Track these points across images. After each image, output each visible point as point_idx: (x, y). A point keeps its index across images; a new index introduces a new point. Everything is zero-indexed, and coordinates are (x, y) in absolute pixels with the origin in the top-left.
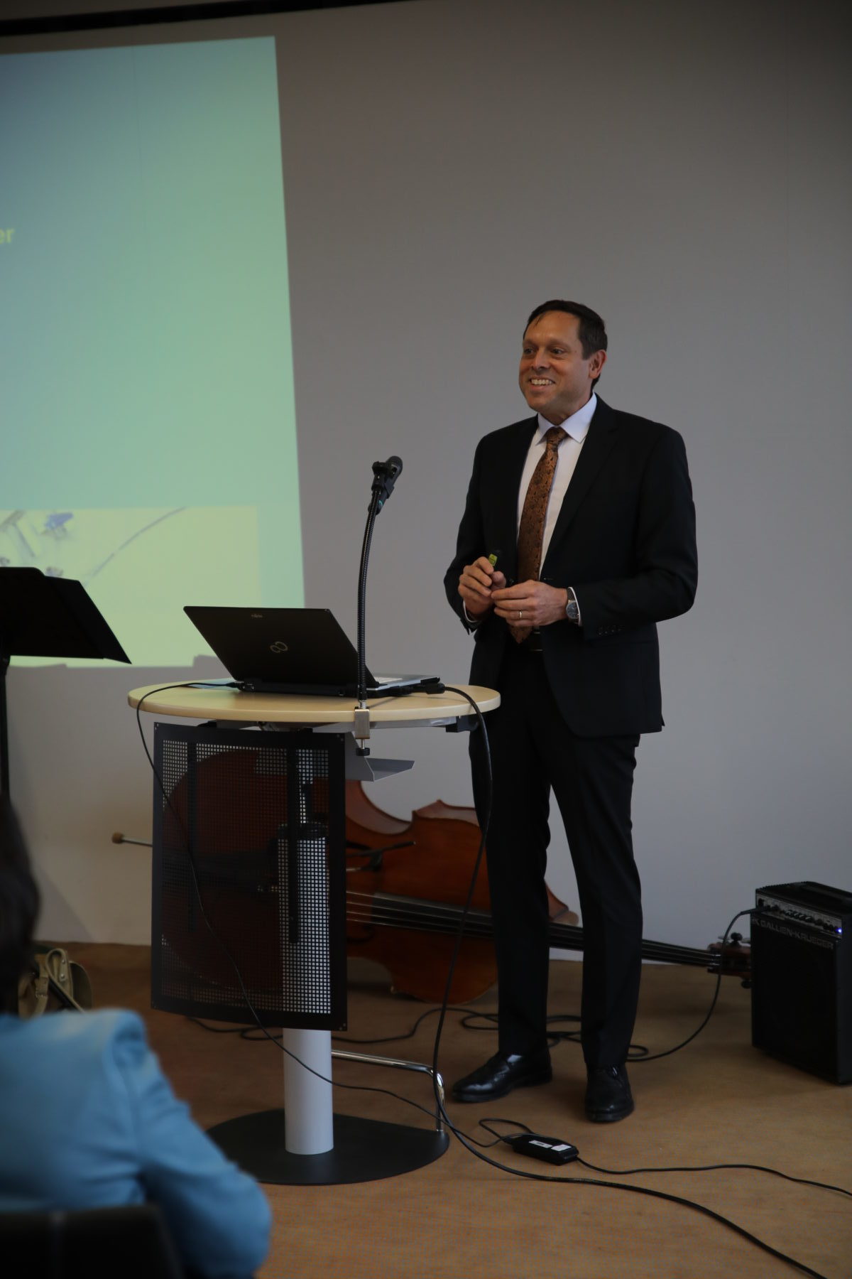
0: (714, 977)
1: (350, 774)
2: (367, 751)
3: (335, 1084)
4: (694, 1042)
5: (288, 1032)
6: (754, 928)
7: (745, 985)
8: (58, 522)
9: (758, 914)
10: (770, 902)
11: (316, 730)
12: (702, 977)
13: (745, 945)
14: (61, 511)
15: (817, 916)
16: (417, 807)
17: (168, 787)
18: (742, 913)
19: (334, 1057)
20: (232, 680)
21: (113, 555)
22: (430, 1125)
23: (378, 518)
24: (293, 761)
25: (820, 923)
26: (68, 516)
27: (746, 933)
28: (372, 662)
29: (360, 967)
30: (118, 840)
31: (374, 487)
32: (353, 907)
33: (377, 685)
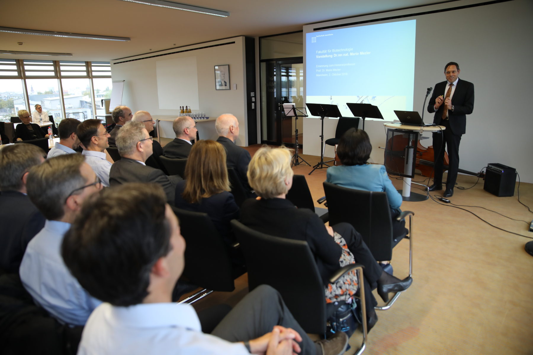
0: (478, 178)
1: (419, 139)
2: (422, 135)
3: (411, 186)
4: (473, 188)
5: (404, 178)
6: (487, 170)
7: (483, 180)
8: (374, 98)
9: (488, 168)
10: (490, 166)
11: (414, 131)
12: (476, 178)
13: (484, 173)
14: (374, 96)
15: (499, 169)
16: (429, 146)
17: (389, 139)
18: (485, 167)
19: (411, 183)
20: (400, 123)
21: (382, 103)
22: (426, 195)
23: (427, 97)
24: (409, 136)
25: (499, 170)
26: (376, 97)
27: (485, 171)
28: (424, 121)
29: (417, 171)
30: (379, 148)
31: (427, 92)
32: (417, 161)
33: (425, 124)
